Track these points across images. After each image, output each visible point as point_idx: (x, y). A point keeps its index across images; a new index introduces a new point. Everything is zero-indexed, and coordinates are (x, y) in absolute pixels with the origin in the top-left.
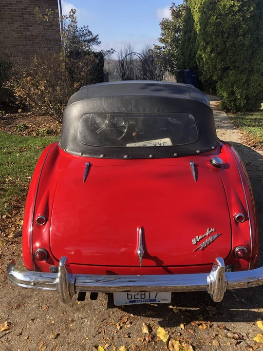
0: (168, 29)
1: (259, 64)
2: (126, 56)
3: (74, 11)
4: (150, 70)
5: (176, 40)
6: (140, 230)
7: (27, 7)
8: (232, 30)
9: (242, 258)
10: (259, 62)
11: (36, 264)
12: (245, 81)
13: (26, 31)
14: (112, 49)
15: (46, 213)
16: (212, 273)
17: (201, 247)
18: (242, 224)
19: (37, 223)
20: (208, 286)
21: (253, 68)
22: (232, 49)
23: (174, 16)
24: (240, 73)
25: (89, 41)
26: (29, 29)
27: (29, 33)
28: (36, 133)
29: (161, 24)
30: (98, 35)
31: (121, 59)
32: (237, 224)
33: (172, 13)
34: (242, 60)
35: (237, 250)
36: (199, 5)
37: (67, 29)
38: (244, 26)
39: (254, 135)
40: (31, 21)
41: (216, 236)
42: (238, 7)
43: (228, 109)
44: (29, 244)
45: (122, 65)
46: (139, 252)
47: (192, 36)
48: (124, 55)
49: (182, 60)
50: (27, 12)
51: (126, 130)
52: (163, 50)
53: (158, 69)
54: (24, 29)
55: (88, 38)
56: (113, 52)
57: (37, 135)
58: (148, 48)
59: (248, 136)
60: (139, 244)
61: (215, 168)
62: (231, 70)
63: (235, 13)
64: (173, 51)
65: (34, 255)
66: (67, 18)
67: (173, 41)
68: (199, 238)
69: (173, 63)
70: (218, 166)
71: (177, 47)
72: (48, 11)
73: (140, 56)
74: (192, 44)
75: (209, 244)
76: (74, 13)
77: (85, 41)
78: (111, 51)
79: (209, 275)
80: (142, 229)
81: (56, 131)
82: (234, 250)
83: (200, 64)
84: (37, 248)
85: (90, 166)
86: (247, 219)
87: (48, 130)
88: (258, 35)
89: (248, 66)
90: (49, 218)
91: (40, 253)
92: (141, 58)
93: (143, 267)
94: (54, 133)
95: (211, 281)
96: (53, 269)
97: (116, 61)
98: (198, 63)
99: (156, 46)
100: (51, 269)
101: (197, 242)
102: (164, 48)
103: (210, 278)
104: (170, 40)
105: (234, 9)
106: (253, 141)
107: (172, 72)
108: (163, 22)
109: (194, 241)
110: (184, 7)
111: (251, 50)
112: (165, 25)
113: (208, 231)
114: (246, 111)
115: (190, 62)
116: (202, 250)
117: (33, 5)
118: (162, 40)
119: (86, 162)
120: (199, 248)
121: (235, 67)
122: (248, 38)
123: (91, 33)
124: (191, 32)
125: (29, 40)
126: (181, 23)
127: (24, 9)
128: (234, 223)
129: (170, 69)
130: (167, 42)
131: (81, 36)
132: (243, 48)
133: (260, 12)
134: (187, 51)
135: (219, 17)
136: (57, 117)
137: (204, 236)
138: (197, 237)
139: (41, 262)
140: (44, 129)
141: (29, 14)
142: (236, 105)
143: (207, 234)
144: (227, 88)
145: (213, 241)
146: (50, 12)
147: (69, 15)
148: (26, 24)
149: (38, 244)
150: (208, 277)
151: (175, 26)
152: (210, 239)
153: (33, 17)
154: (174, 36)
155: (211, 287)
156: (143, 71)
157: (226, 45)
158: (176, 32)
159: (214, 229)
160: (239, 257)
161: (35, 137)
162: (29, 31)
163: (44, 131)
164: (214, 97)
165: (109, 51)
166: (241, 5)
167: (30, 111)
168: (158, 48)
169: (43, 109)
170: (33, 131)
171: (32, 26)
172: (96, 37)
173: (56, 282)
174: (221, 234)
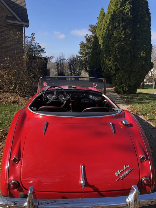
0: (84, 47)
1: (135, 68)
2: (60, 60)
3: (34, 34)
4: (74, 69)
5: (88, 53)
6: (82, 167)
7: (4, 30)
8: (121, 50)
9: (147, 185)
10: (135, 67)
11: (10, 192)
12: (128, 77)
13: (2, 44)
14: (52, 56)
15: (19, 155)
16: (129, 196)
17: (121, 178)
18: (145, 162)
19: (12, 162)
20: (128, 205)
21: (132, 70)
22: (121, 60)
23: (87, 41)
24: (125, 72)
25: (39, 51)
26: (4, 42)
27: (4, 45)
28: (6, 102)
29: (80, 44)
30: (44, 48)
31: (57, 62)
32: (142, 162)
33: (86, 40)
34: (126, 65)
35: (143, 179)
36: (101, 36)
37: (26, 44)
38: (127, 48)
39: (136, 107)
40: (6, 38)
41: (130, 170)
42: (124, 38)
43: (119, 92)
44: (6, 177)
45: (58, 65)
46: (82, 182)
47: (98, 51)
48: (59, 60)
49: (92, 64)
50: (4, 33)
51: (65, 102)
52: (81, 58)
53: (78, 69)
54: (1, 42)
55: (38, 49)
56: (52, 58)
57: (6, 104)
58: (73, 57)
59: (132, 107)
60: (82, 177)
61: (124, 126)
62: (121, 70)
63: (122, 41)
64: (87, 59)
65: (9, 186)
66: (29, 38)
67: (87, 53)
68: (120, 172)
69: (87, 66)
70: (126, 125)
71: (89, 57)
72: (18, 33)
73: (68, 61)
74: (98, 55)
75: (126, 176)
76: (34, 35)
77: (37, 51)
78: (52, 57)
79: (127, 198)
80: (83, 166)
81: (18, 101)
82: (142, 179)
83: (103, 67)
84: (11, 180)
85: (47, 124)
86: (147, 159)
87: (13, 101)
88: (134, 53)
89: (129, 69)
90: (21, 158)
91: (14, 184)
92: (69, 62)
93: (85, 192)
94: (17, 103)
95: (129, 201)
96: (22, 195)
97: (54, 63)
98: (102, 66)
99: (77, 56)
100: (21, 195)
101: (118, 174)
102: (81, 57)
103: (128, 199)
104: (85, 53)
105: (121, 39)
106: (135, 110)
107: (86, 71)
108: (81, 44)
109: (117, 174)
110: (93, 37)
111: (131, 60)
112: (82, 45)
113: (125, 167)
114: (129, 93)
115: (96, 66)
116: (122, 179)
117: (8, 29)
118: (80, 53)
119: (45, 121)
120: (120, 179)
121: (122, 69)
122: (129, 54)
123: (40, 47)
124: (97, 50)
125: (4, 49)
126: (91, 45)
127: (3, 31)
128: (140, 162)
129: (85, 68)
130: (84, 54)
131: (34, 48)
132: (126, 59)
133: (135, 42)
134: (95, 59)
135: (113, 42)
136: (19, 94)
137: (122, 170)
138: (118, 171)
139: (14, 190)
140: (11, 100)
141: (5, 34)
142: (123, 90)
143: (124, 169)
144: (118, 80)
145: (128, 174)
146: (19, 34)
147: (31, 36)
148: (3, 39)
149: (12, 178)
150: (127, 199)
151: (88, 46)
152: (127, 172)
153: (8, 36)
154: (87, 51)
155: (130, 206)
156: (70, 69)
157: (117, 57)
158: (89, 49)
159: (128, 166)
160: (145, 185)
161: (5, 105)
162: (4, 44)
163: (10, 101)
164: (110, 85)
165: (50, 57)
166: (125, 37)
167: (2, 89)
168: (79, 57)
169: (11, 88)
170: (4, 101)
171: (7, 41)
172: (43, 49)
173: (25, 205)
174: (133, 169)
